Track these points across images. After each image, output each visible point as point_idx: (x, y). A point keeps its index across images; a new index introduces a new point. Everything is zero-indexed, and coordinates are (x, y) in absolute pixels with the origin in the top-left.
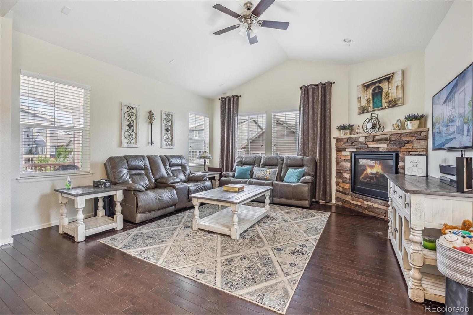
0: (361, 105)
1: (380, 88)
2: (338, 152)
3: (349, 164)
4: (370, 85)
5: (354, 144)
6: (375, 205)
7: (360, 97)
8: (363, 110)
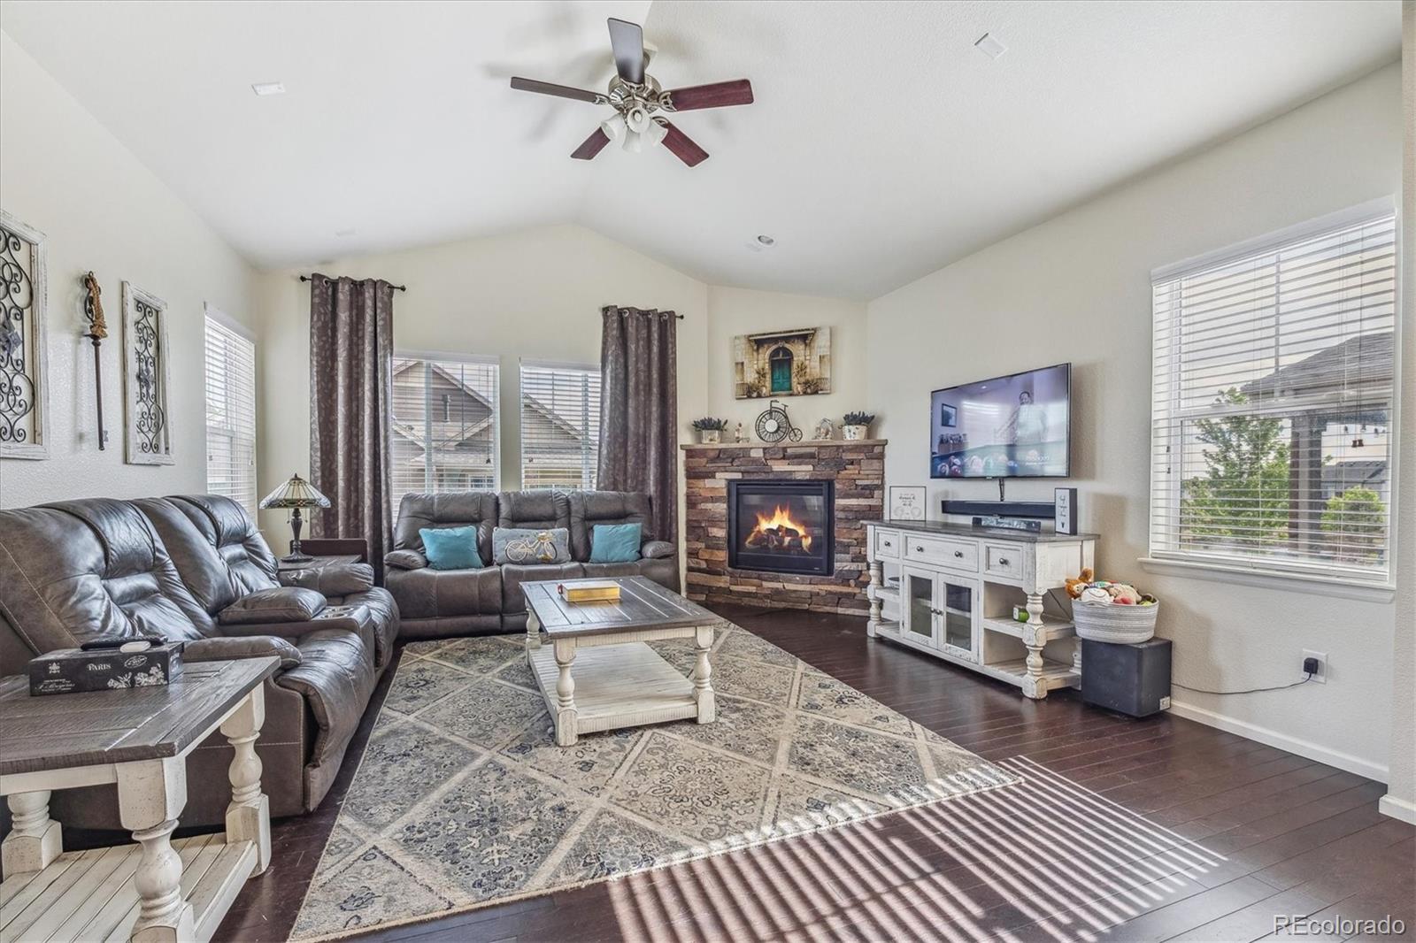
0: (743, 379)
1: (789, 354)
2: (691, 481)
3: (725, 506)
4: (766, 343)
5: (737, 462)
6: (790, 586)
7: (742, 364)
8: (750, 392)
